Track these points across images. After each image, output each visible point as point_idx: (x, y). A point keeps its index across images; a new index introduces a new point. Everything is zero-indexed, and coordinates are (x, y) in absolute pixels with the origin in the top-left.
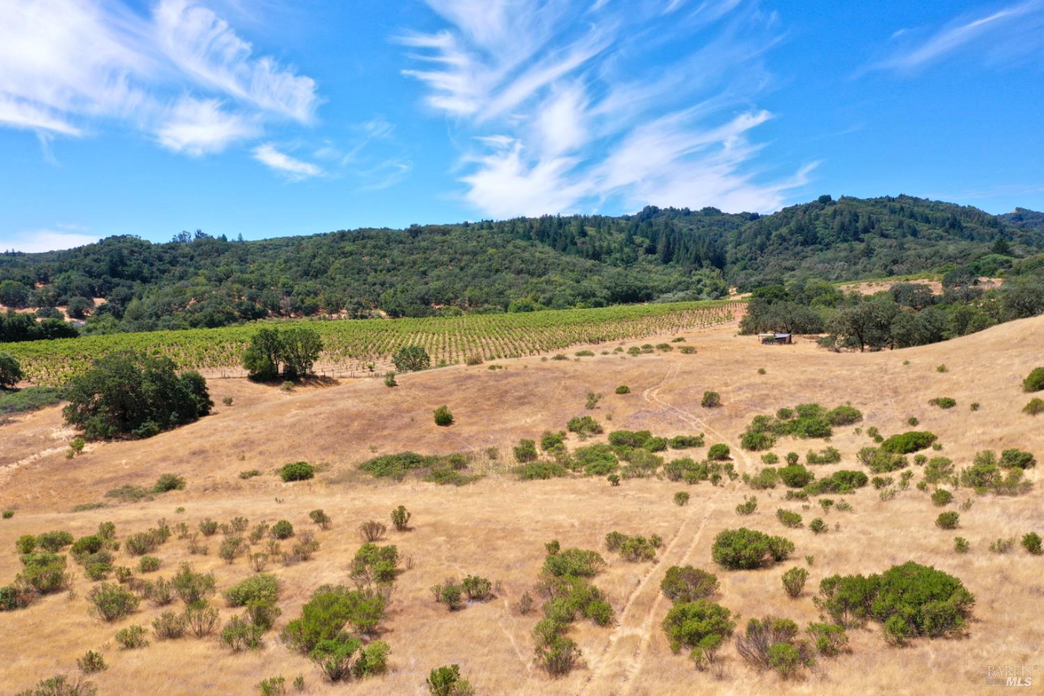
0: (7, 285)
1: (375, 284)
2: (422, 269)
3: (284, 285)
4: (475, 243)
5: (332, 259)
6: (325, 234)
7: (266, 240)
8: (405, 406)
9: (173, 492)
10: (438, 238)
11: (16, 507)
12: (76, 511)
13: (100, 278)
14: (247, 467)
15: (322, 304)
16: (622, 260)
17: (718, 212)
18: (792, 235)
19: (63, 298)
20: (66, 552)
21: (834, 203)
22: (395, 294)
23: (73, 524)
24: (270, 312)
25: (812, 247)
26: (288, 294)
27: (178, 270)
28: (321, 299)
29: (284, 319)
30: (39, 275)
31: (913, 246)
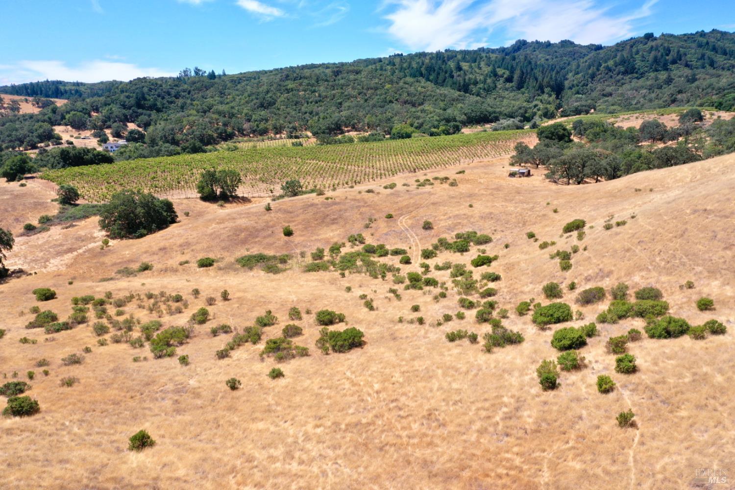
0: (74, 115)
1: (306, 113)
2: (339, 101)
3: (246, 114)
4: (377, 80)
5: (279, 94)
6: (281, 69)
7: (241, 74)
8: (271, 224)
9: (146, 272)
10: (352, 77)
11: (74, 278)
12: (100, 282)
13: (130, 109)
14: (184, 258)
15: (271, 127)
16: (484, 89)
17: (572, 43)
18: (616, 66)
19: (108, 123)
20: (90, 306)
21: (656, 39)
22: (319, 120)
23: (98, 289)
24: (237, 133)
25: (630, 76)
26: (249, 120)
27: (180, 102)
28: (270, 125)
29: (245, 139)
30: (92, 107)
31: (703, 76)
